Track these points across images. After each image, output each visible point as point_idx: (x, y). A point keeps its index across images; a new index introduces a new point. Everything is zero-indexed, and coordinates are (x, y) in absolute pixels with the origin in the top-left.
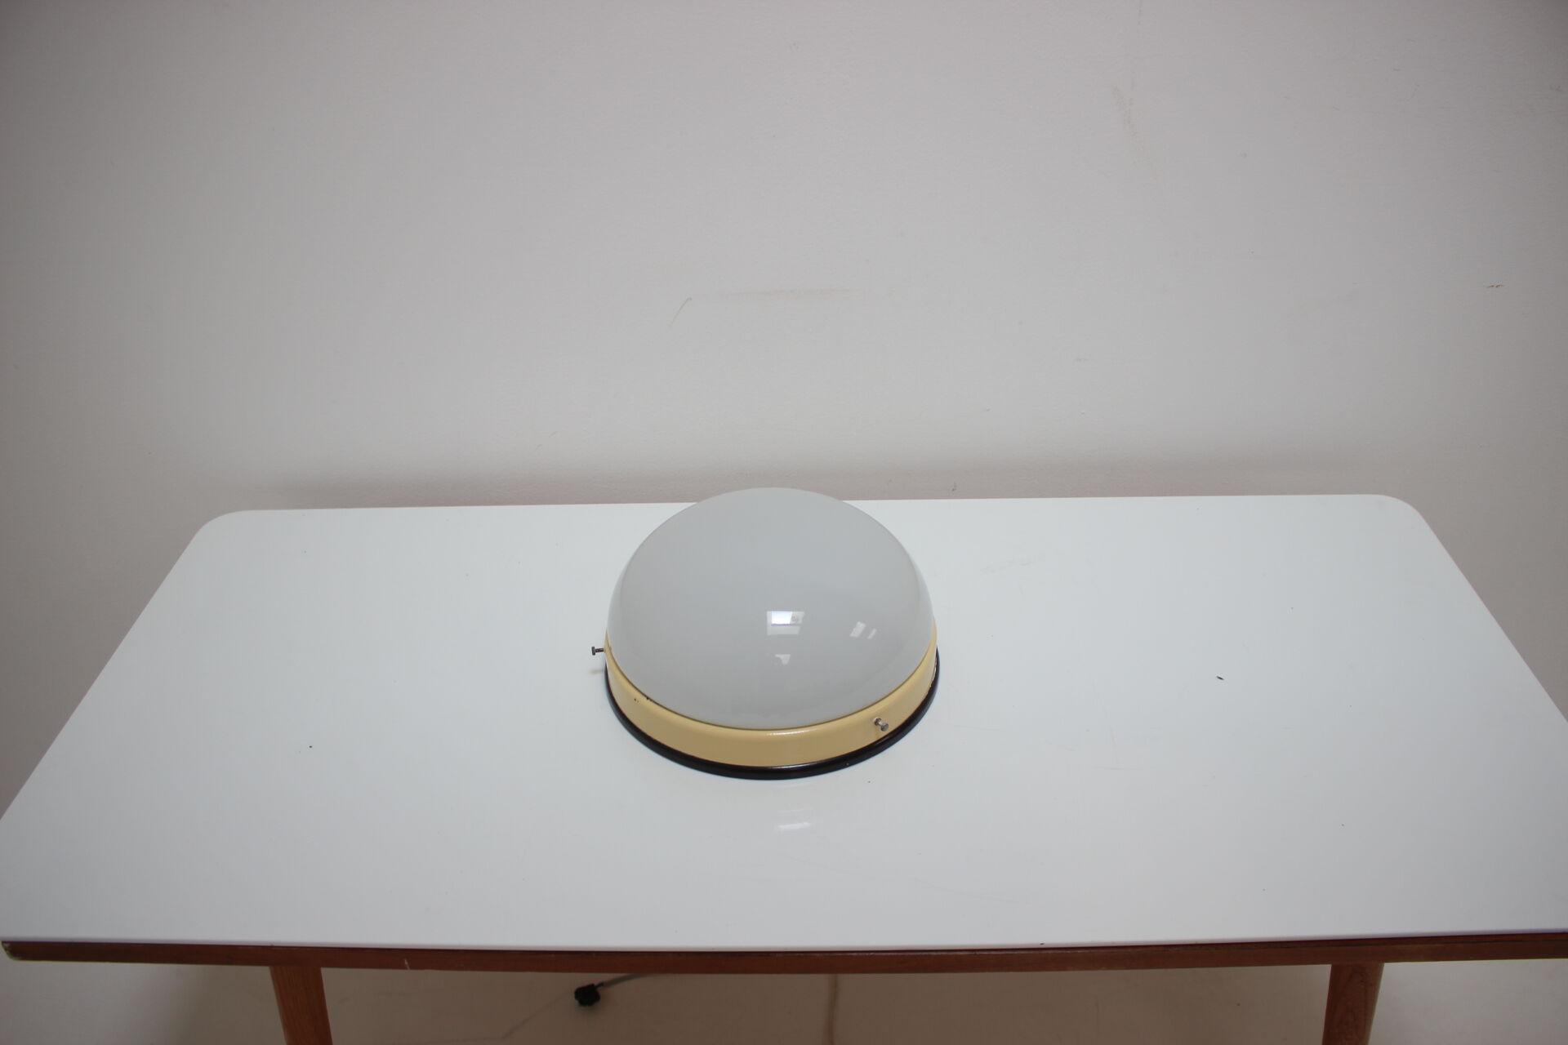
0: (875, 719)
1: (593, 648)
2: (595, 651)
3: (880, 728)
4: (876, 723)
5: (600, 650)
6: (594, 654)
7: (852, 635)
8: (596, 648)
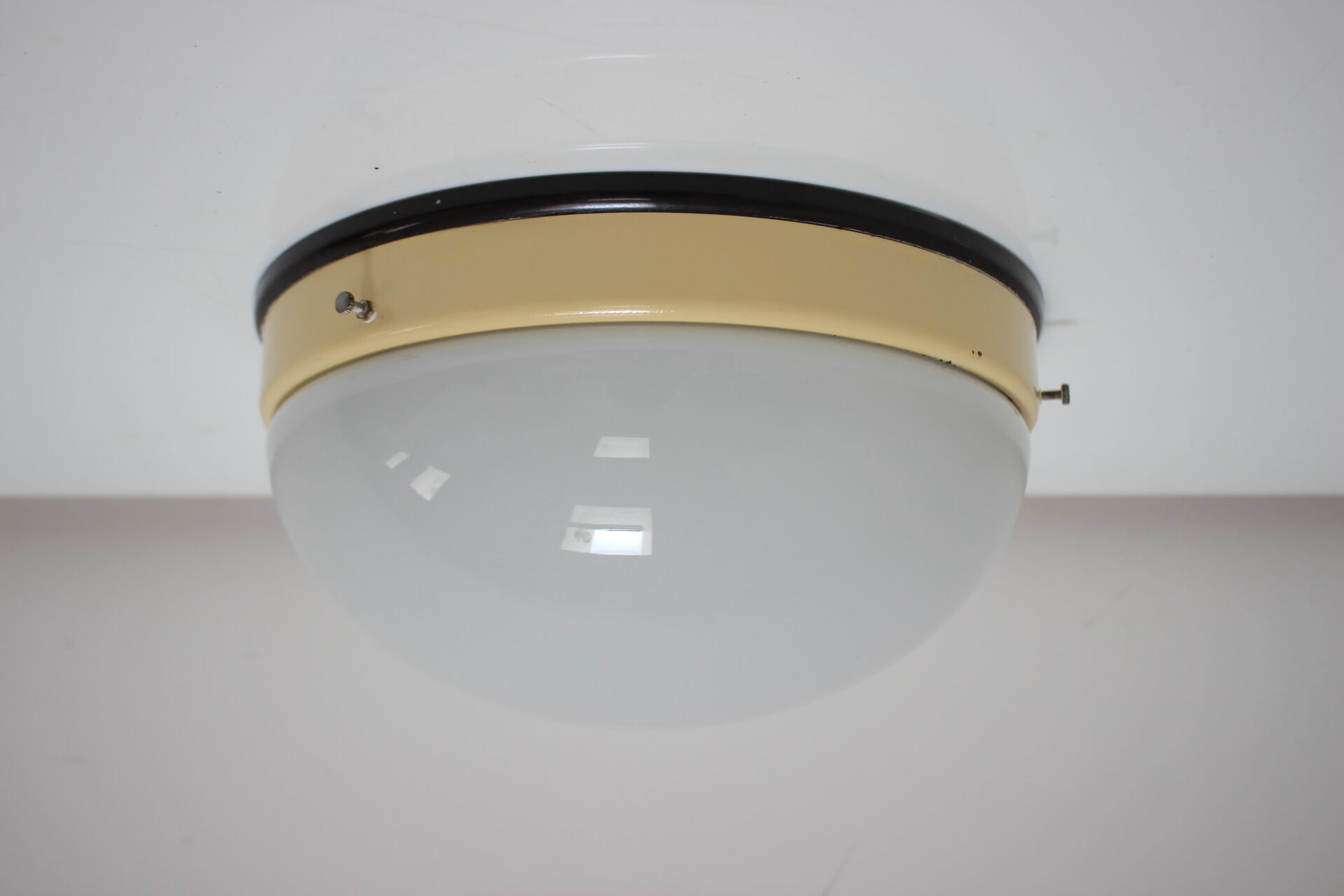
0: (373, 317)
1: (1066, 400)
2: (1063, 394)
3: (357, 299)
4: (368, 307)
5: (1050, 395)
6: (1065, 388)
7: (444, 477)
8: (1057, 402)
